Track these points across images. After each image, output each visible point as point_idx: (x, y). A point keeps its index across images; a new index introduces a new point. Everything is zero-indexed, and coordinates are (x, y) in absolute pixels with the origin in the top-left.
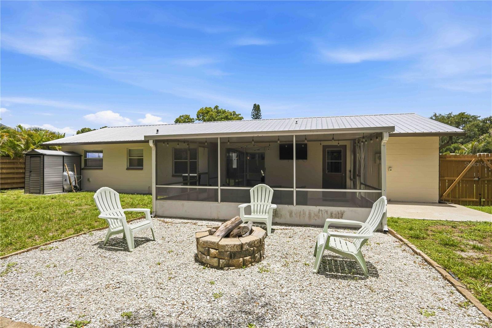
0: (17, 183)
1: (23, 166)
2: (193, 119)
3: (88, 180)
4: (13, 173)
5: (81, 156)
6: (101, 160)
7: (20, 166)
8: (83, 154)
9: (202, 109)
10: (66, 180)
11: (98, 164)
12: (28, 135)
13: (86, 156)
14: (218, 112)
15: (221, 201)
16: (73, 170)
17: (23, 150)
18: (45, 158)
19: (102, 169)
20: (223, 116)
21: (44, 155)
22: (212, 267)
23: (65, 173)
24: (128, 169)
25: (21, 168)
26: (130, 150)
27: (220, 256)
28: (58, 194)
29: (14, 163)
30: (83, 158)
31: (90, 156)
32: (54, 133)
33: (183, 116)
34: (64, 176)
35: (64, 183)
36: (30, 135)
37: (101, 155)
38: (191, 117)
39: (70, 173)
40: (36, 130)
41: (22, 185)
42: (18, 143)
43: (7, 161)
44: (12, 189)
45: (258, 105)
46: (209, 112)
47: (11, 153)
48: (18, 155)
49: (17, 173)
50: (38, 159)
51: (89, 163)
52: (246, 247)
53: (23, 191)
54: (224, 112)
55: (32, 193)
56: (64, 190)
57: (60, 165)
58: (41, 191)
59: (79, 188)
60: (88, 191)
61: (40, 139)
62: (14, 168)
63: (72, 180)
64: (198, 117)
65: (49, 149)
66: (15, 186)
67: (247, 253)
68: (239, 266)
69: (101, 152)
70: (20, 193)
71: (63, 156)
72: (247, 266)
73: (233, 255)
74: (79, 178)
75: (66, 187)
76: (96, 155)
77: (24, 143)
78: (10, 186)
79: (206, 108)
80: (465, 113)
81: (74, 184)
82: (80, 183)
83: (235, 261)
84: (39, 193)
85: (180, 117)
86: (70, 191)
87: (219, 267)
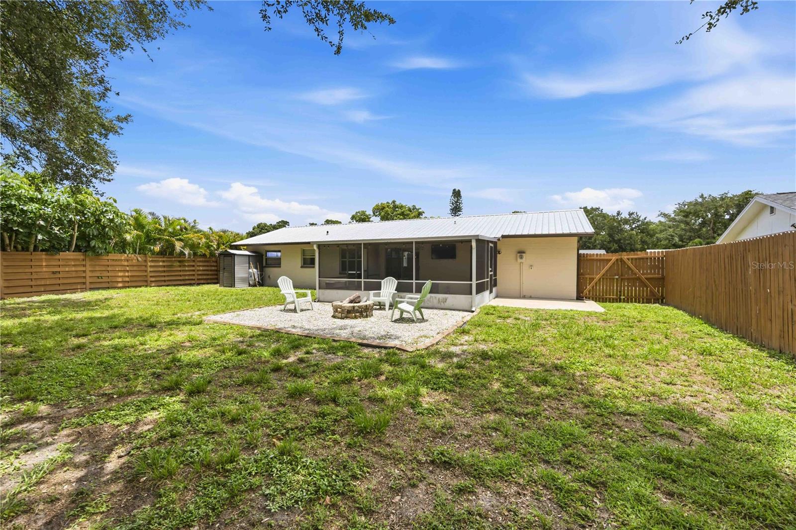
0: (211, 279)
1: (215, 264)
2: (370, 215)
3: (269, 277)
4: (208, 270)
5: (262, 255)
6: (280, 259)
7: (213, 264)
8: (264, 254)
9: (377, 206)
10: (251, 277)
11: (277, 263)
12: (219, 236)
13: (266, 256)
14: (395, 207)
15: (364, 290)
16: (256, 268)
17: (216, 250)
18: (236, 257)
19: (280, 267)
20: (400, 211)
21: (234, 255)
22: (338, 318)
23: (250, 270)
24: (302, 267)
25: (214, 266)
26: (304, 250)
27: (342, 312)
28: (245, 287)
29: (208, 261)
30: (264, 257)
31: (270, 255)
32: (238, 234)
33: (359, 212)
34: (249, 273)
35: (250, 278)
36: (220, 237)
37: (279, 254)
38: (367, 213)
39: (255, 270)
40: (224, 232)
41: (216, 281)
42: (212, 244)
43: (203, 259)
44: (208, 284)
45: (459, 191)
46: (384, 208)
47: (207, 253)
48: (212, 254)
49: (211, 270)
50: (230, 258)
51: (269, 262)
52: (356, 308)
53: (218, 285)
54: (402, 207)
55: (226, 287)
56: (250, 285)
57: (246, 263)
58: (232, 285)
59: (262, 283)
60: (269, 286)
61: (228, 239)
62: (208, 266)
63: (256, 276)
64: (374, 214)
65: (237, 249)
66: (209, 281)
67: (357, 311)
68: (352, 318)
69: (279, 251)
70: (217, 286)
71: (249, 256)
72: (357, 318)
73: (349, 312)
74: (261, 275)
75: (251, 283)
76: (274, 255)
77: (216, 244)
78: (205, 282)
79: (382, 204)
80: (751, 191)
81: (257, 280)
82: (262, 280)
83: (350, 315)
84: (231, 287)
85: (357, 213)
86: (255, 286)
87: (342, 318)
